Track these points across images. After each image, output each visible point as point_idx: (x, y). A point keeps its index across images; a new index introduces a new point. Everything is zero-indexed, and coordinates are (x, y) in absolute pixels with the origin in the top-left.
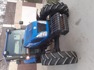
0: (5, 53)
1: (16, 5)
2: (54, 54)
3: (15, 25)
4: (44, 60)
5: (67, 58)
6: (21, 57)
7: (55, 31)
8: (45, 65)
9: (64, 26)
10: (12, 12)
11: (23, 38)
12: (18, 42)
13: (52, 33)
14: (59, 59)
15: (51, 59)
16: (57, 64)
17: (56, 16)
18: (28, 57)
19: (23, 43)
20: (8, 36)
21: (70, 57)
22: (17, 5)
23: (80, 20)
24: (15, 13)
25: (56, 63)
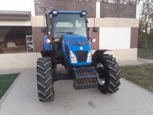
0: (55, 12)
1: (132, 18)
2: (50, 72)
3: (99, 19)
4: (44, 61)
5: (44, 87)
6: (49, 33)
7: (76, 72)
8: (38, 62)
9: (81, 83)
10: (119, 13)
11: (75, 33)
12: (72, 26)
13: (74, 69)
14: (44, 78)
15: (43, 69)
16: (38, 76)
17: (95, 73)
18: (49, 41)
19: (67, 33)
20: (77, 13)
21: (46, 91)
22: (132, 20)
23: (94, 107)
24: (118, 17)
25: (39, 74)
